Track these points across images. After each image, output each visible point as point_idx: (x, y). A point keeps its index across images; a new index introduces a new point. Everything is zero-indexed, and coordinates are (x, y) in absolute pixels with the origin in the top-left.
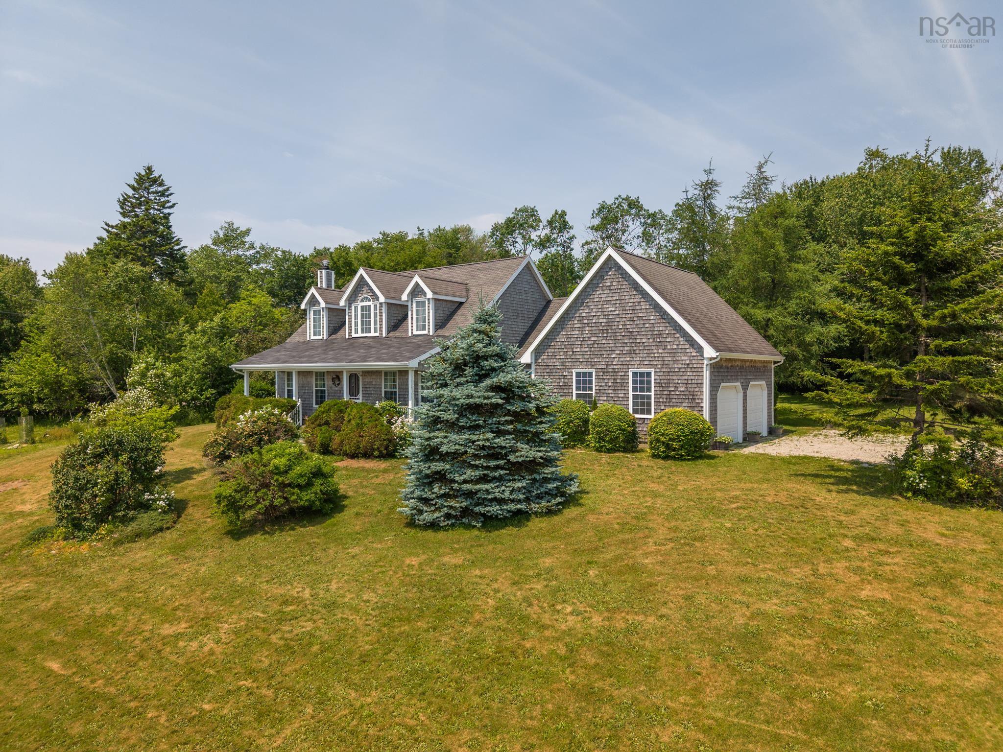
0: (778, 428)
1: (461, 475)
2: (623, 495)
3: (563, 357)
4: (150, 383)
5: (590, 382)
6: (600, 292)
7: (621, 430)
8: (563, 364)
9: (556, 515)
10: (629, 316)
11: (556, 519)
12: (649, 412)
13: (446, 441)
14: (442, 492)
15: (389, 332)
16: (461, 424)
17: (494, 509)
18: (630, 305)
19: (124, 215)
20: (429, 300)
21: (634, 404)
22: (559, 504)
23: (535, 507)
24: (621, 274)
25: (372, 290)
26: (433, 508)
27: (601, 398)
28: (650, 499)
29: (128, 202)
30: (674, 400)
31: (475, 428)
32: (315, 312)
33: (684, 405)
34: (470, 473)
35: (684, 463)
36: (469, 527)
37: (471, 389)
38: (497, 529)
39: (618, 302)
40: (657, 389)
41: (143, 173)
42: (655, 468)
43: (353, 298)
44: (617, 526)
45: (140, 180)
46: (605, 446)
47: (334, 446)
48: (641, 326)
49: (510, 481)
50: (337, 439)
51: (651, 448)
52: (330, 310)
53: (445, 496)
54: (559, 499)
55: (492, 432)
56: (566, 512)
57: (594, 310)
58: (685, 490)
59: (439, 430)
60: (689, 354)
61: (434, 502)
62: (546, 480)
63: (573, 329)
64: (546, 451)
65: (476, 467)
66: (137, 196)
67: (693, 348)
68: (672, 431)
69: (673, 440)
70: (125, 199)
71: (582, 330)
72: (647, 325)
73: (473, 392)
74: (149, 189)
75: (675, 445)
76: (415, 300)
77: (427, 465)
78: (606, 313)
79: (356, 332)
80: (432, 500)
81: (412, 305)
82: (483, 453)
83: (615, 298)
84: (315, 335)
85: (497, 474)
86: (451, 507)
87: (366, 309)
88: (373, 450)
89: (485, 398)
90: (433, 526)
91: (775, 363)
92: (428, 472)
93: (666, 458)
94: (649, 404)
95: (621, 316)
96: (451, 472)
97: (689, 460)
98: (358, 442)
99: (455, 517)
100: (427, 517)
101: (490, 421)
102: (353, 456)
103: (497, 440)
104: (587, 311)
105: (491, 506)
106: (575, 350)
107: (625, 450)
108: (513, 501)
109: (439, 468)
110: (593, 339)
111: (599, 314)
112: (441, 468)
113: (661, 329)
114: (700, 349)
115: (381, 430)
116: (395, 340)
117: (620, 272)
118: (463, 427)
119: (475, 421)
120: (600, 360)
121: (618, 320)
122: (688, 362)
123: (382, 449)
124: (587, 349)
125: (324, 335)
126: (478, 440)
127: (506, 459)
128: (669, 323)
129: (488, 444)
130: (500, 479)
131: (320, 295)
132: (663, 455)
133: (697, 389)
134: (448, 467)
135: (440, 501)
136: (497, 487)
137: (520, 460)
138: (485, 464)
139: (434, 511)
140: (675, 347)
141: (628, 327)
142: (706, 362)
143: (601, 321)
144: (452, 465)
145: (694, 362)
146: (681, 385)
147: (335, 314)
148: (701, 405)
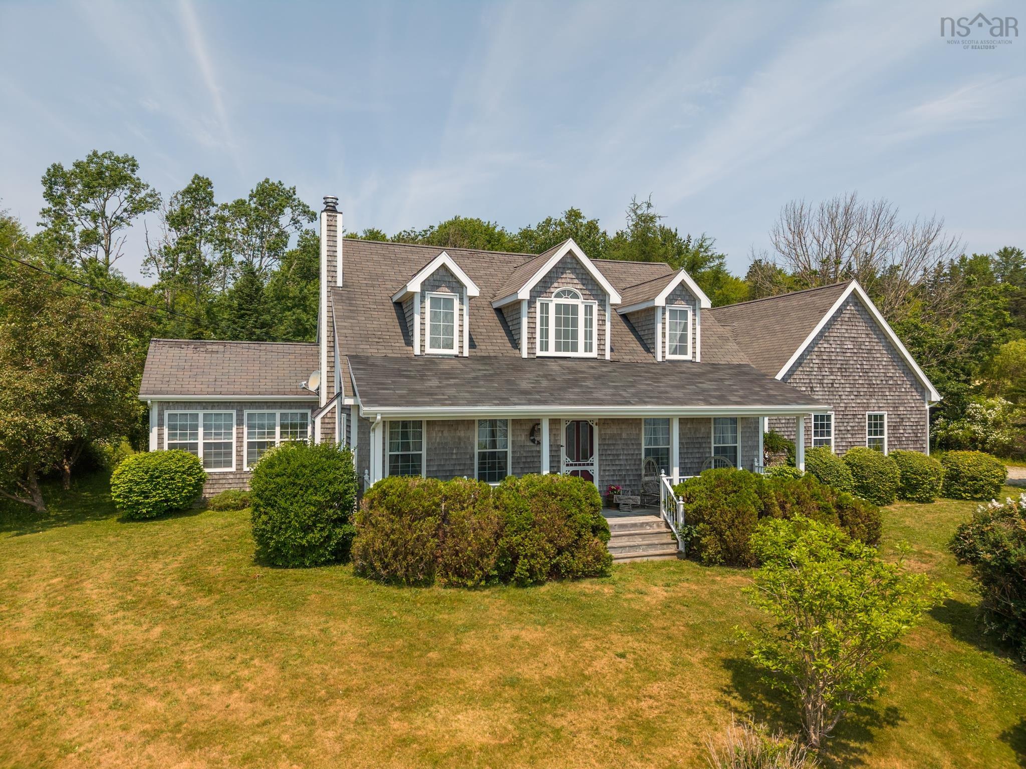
5: (829, 426)
10: (866, 355)
18: (866, 344)
20: (695, 310)
30: (903, 443)
32: (435, 302)
33: (910, 446)
39: (856, 340)
40: (890, 432)
43: (540, 289)
48: (876, 367)
57: (833, 346)
60: (914, 398)
63: (811, 365)
67: (917, 391)
71: (820, 366)
78: (844, 351)
79: (544, 346)
81: (664, 313)
83: (852, 335)
84: (433, 346)
87: (568, 310)
95: (858, 355)
104: (826, 346)
106: (814, 389)
110: (832, 377)
111: (838, 350)
113: (892, 371)
114: (923, 393)
120: (839, 401)
121: (855, 358)
122: (913, 405)
124: (826, 389)
125: (462, 347)
128: (898, 366)
133: (920, 431)
140: (903, 390)
141: (864, 367)
142: (926, 405)
143: (839, 358)
145: (918, 405)
146: (908, 428)
148: (924, 446)
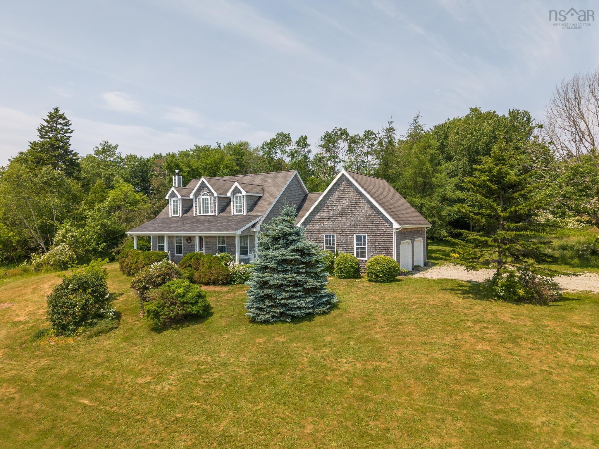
0: (429, 262)
1: (280, 296)
2: (359, 303)
3: (318, 227)
4: (69, 241)
5: (333, 240)
6: (338, 193)
7: (352, 267)
8: (318, 231)
9: (328, 314)
10: (354, 206)
11: (328, 316)
12: (365, 257)
13: (271, 278)
14: (270, 304)
15: (219, 213)
16: (279, 269)
17: (298, 313)
18: (354, 200)
19: (41, 137)
20: (243, 196)
21: (357, 252)
22: (329, 308)
23: (317, 311)
24: (349, 184)
25: (209, 189)
26: (265, 313)
27: (339, 249)
28: (373, 305)
29: (44, 129)
30: (378, 250)
31: (285, 271)
32: (174, 201)
33: (383, 253)
34: (284, 295)
35: (385, 284)
36: (284, 322)
37: (283, 251)
38: (299, 323)
39: (348, 198)
40: (369, 244)
41: (53, 112)
42: (372, 287)
43: (197, 194)
44: (359, 319)
45: (51, 116)
46: (344, 275)
47: (195, 278)
48: (360, 211)
49: (304, 298)
50: (197, 274)
51: (368, 276)
52: (183, 200)
53: (271, 306)
54: (328, 306)
55: (295, 273)
56: (332, 312)
57: (335, 202)
58: (389, 299)
59: (267, 272)
60: (385, 227)
61: (265, 310)
62: (322, 297)
63: (323, 212)
64: (321, 282)
65: (288, 291)
66: (49, 126)
67: (387, 223)
68: (379, 268)
69: (380, 272)
70: (42, 128)
71: (328, 213)
72: (363, 211)
73: (285, 253)
74: (57, 122)
75: (381, 275)
76: (235, 196)
77: (262, 291)
78: (341, 204)
79: (200, 213)
80: (264, 309)
81: (233, 198)
82: (291, 284)
83: (346, 196)
84: (174, 213)
85: (298, 295)
86: (275, 312)
87: (206, 200)
88: (218, 280)
89: (291, 256)
90: (266, 322)
91: (427, 228)
92: (263, 294)
93: (376, 281)
94: (365, 252)
95: (349, 206)
96: (275, 294)
97: (388, 282)
98: (210, 276)
99: (277, 317)
100: (262, 317)
101: (294, 268)
102: (207, 284)
103: (298, 277)
104: (331, 203)
105: (296, 311)
106: (325, 223)
107: (354, 277)
108: (306, 308)
109: (268, 293)
110: (334, 217)
112: (269, 292)
113: (371, 213)
114: (391, 224)
115: (223, 270)
116: (224, 218)
117: (349, 182)
118: (280, 271)
119: (286, 267)
120: (338, 229)
122: (385, 231)
123: (224, 280)
124: (331, 223)
125: (180, 214)
126: (289, 278)
127: (302, 287)
128: (375, 210)
129: (294, 279)
130: (299, 297)
131: (177, 191)
132: (375, 280)
133: (390, 245)
134: (273, 291)
135: (269, 309)
136: (298, 301)
137: (310, 287)
138: (292, 290)
139: (265, 315)
140: (378, 222)
141: (353, 211)
142: (394, 231)
143: (339, 208)
144: (275, 291)
145: (388, 230)
146: (381, 242)
147: (186, 202)
148: (392, 253)
